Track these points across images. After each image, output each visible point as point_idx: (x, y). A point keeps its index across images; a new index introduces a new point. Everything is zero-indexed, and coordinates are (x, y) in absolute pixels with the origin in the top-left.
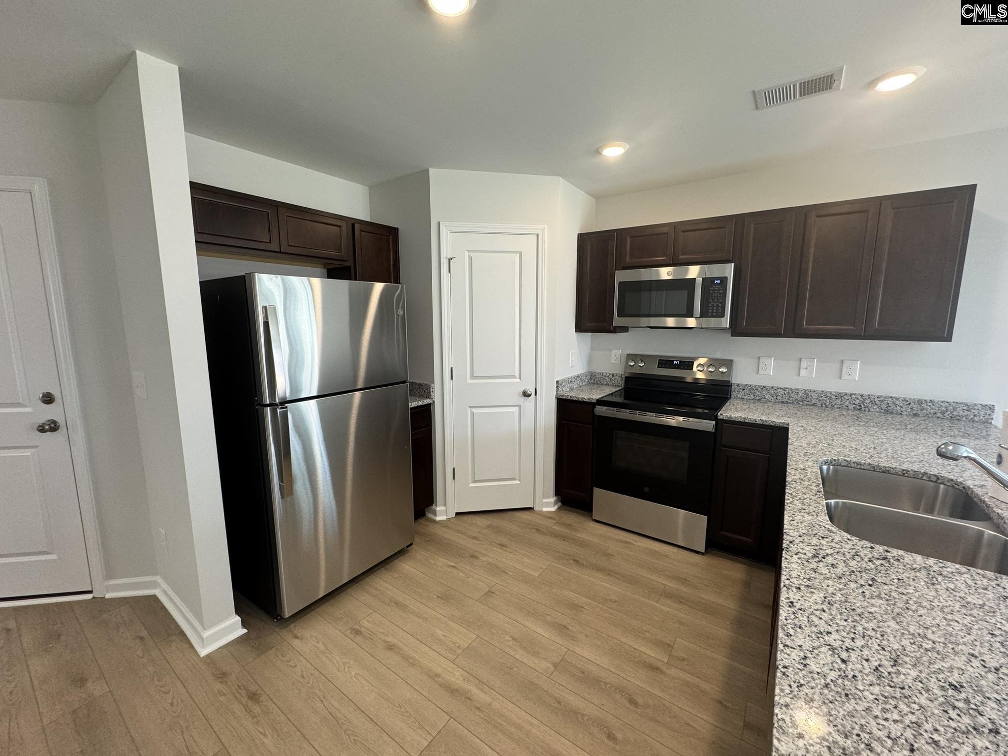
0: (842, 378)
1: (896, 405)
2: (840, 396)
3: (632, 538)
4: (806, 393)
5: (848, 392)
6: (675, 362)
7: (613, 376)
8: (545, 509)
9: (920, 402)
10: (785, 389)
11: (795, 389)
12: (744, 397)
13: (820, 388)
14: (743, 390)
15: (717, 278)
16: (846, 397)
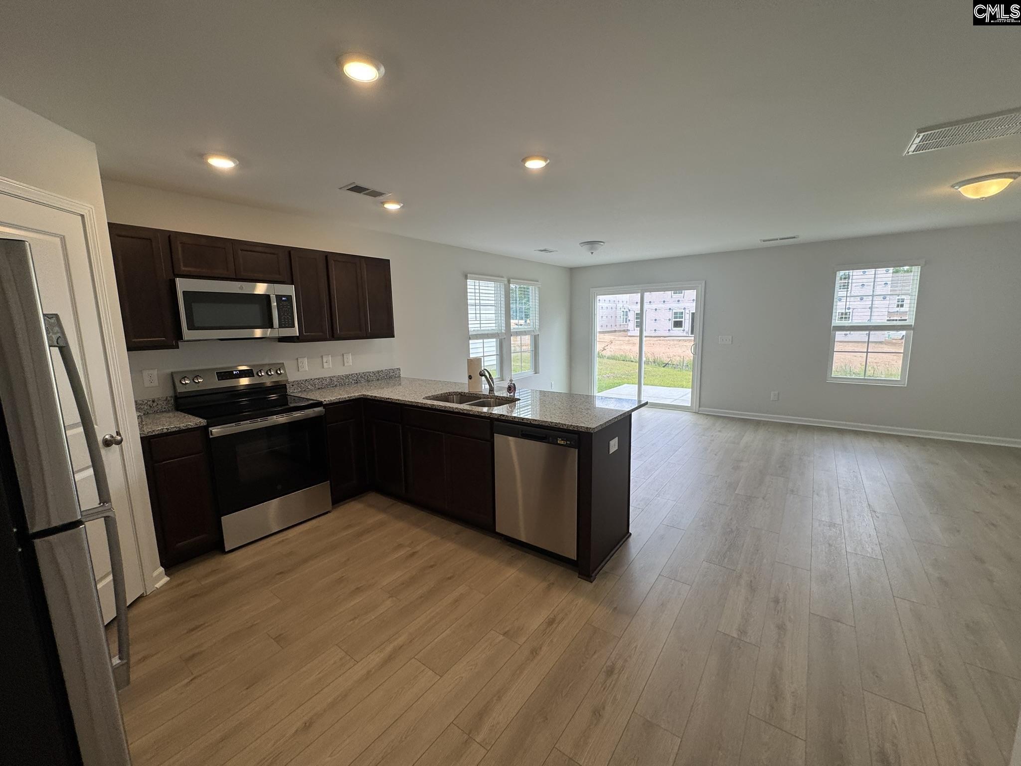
0: (345, 365)
1: (370, 376)
2: (347, 376)
3: (281, 536)
4: (331, 378)
5: (351, 373)
6: (234, 372)
7: (153, 401)
8: (158, 585)
9: (378, 372)
10: (319, 379)
11: (325, 378)
12: (294, 391)
13: (337, 374)
14: (293, 385)
15: (284, 296)
16: (350, 377)
